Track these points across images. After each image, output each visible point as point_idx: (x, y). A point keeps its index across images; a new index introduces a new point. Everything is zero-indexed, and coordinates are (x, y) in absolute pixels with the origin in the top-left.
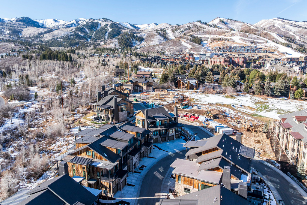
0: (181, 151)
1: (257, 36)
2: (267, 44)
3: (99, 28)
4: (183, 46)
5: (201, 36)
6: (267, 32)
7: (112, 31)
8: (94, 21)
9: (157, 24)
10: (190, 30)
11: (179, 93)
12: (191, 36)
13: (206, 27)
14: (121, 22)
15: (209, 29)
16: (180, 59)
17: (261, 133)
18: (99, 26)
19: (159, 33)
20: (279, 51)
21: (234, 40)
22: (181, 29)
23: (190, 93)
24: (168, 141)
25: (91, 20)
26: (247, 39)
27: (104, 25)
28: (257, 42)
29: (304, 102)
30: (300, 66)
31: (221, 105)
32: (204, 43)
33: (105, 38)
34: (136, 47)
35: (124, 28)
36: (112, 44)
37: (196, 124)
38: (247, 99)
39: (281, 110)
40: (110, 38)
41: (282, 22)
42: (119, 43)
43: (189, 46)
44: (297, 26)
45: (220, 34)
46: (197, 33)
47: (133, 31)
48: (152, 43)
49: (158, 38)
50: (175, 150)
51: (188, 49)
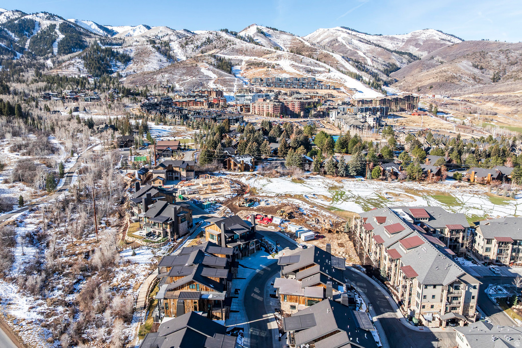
0: (268, 267)
1: (316, 61)
2: (329, 74)
3: (37, 32)
4: (204, 75)
5: (231, 57)
6: (328, 52)
7: (66, 39)
8: (26, 17)
9: (149, 28)
10: (210, 45)
11: (232, 179)
12: (215, 57)
13: (237, 41)
14: (80, 20)
15: (242, 44)
16: (204, 103)
17: (343, 233)
18: (37, 27)
19: (158, 49)
20: (346, 87)
21: (281, 66)
22: (196, 43)
23: (247, 177)
24: (248, 256)
25: (17, 15)
26: (300, 65)
27: (48, 27)
28: (316, 71)
29: (382, 182)
30: (375, 117)
31: (291, 196)
32: (237, 70)
33: (53, 53)
34: (119, 74)
35: (88, 33)
36: (73, 67)
37: (271, 229)
38: (319, 183)
39: (359, 197)
40: (64, 53)
41: (348, 35)
42: (86, 65)
43: (214, 76)
44: (368, 42)
45: (261, 54)
46: (222, 51)
47: (107, 41)
48: (146, 66)
49: (158, 58)
50: (261, 265)
51: (213, 81)
